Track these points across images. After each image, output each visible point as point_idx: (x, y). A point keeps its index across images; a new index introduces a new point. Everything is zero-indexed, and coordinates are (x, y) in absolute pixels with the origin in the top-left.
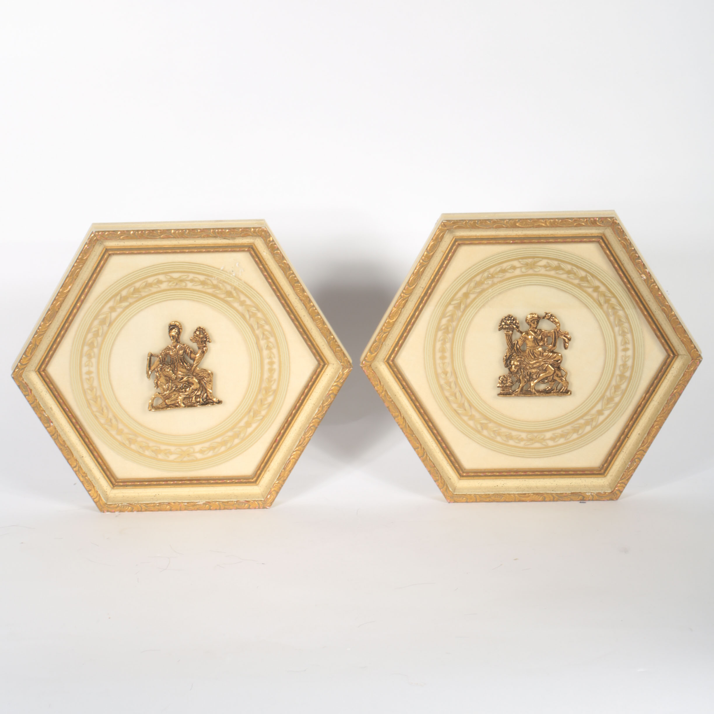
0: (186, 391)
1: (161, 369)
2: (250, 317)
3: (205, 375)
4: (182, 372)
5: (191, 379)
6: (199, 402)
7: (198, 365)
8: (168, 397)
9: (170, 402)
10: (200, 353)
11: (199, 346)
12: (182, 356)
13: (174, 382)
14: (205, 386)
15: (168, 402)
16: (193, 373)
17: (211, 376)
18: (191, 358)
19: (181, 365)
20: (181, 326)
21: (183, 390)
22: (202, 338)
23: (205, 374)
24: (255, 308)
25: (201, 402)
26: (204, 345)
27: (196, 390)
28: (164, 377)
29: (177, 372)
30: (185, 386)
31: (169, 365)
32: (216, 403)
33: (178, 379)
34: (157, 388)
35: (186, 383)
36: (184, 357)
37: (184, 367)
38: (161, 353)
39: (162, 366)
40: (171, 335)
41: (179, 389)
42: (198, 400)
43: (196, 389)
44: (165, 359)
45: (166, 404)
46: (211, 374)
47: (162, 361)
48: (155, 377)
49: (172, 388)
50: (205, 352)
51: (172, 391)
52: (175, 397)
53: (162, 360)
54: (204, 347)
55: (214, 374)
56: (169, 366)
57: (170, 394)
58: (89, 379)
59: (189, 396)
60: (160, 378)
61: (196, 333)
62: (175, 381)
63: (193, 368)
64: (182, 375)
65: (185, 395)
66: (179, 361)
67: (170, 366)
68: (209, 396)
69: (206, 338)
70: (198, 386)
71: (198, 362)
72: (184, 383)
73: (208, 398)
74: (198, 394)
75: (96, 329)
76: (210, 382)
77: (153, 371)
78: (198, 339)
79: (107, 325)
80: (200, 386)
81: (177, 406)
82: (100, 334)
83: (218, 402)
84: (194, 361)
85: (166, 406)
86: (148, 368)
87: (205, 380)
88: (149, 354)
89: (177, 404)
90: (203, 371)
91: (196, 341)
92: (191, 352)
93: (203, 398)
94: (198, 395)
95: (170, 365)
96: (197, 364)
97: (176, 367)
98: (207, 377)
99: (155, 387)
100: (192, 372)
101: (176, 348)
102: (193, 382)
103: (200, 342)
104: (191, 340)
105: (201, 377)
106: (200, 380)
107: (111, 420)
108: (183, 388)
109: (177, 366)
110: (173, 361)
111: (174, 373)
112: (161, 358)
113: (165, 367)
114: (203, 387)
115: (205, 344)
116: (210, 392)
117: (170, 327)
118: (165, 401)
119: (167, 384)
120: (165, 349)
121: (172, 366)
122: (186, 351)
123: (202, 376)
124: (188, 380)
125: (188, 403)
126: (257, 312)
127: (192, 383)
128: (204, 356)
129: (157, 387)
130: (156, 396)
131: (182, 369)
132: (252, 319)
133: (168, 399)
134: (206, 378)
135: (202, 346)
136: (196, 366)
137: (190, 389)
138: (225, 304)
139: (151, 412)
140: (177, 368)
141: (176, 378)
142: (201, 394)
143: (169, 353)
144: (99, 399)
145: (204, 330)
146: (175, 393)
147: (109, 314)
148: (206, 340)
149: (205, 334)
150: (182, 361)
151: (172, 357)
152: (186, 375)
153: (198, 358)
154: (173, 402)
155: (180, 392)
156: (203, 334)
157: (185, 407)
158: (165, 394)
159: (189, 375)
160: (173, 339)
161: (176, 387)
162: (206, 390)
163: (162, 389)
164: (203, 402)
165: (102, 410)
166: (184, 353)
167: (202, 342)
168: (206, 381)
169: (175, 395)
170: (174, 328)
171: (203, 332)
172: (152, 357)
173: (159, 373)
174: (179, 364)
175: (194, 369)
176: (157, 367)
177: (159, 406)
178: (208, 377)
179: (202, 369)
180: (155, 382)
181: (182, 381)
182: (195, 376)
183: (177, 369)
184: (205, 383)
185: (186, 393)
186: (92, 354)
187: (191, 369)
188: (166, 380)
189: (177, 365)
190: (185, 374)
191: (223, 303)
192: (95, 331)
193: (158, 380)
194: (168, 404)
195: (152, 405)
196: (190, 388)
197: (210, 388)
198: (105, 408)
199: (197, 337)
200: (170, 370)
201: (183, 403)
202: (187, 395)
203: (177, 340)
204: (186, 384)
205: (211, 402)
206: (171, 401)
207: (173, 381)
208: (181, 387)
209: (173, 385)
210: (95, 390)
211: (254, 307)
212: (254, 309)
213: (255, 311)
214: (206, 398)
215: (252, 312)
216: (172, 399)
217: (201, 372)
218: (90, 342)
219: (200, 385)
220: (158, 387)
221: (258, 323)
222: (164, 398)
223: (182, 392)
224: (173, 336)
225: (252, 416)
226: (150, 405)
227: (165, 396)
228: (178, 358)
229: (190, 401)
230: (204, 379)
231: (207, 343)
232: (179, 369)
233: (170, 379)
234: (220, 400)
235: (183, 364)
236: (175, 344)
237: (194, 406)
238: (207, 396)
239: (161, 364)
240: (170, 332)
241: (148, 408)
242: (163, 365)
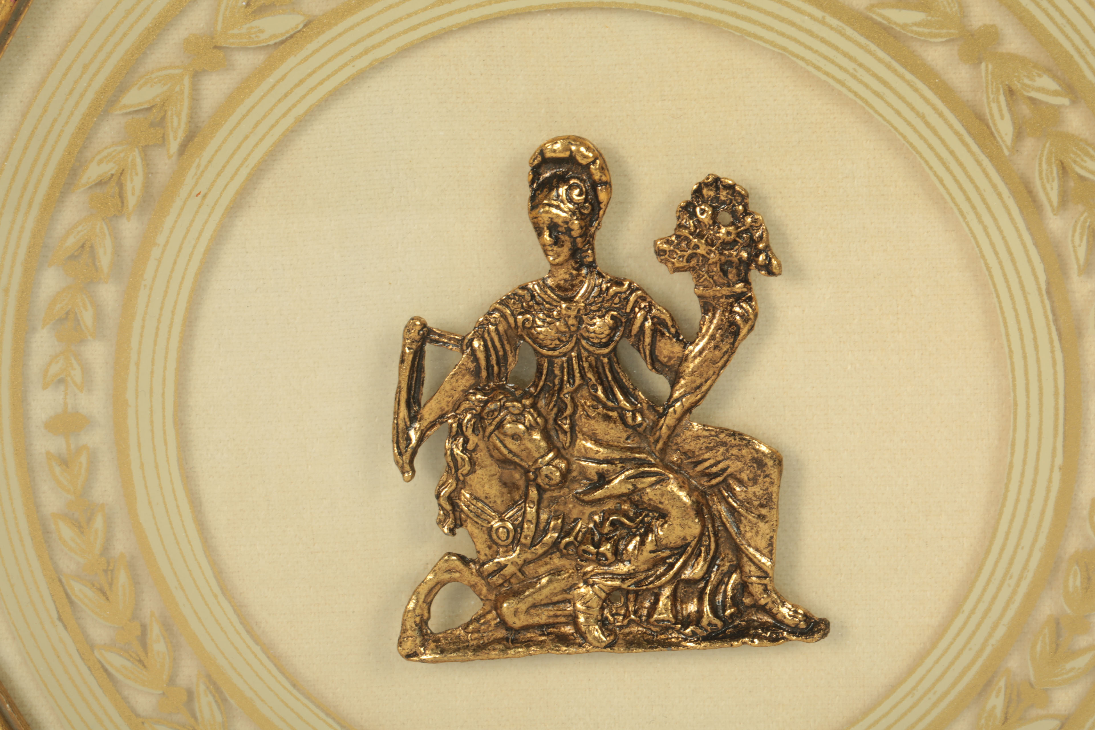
0: (618, 556)
1: (479, 418)
2: (1019, 135)
3: (734, 466)
4: (598, 442)
5: (652, 485)
6: (698, 618)
7: (695, 404)
8: (516, 587)
9: (527, 612)
10: (713, 337)
11: (710, 293)
12: (606, 345)
13: (554, 500)
14: (733, 530)
15: (516, 613)
16: (663, 451)
17: (774, 473)
18: (654, 361)
19: (597, 399)
20: (603, 169)
21: (606, 548)
22: (727, 245)
23: (738, 458)
24: (1055, 77)
25: (705, 622)
26: (739, 287)
27: (679, 550)
28: (494, 469)
29: (573, 442)
30: (613, 523)
31: (526, 395)
32: (795, 631)
33: (574, 480)
34: (452, 531)
35: (625, 507)
36: (614, 349)
37: (614, 414)
38: (481, 325)
39: (486, 402)
40: (545, 218)
41: (581, 543)
42: (692, 607)
43: (679, 543)
44: (502, 361)
45: (503, 623)
46: (770, 463)
47: (484, 374)
48: (443, 463)
49: (541, 531)
50: (744, 331)
51: (539, 549)
52: (557, 586)
53: (489, 367)
54: (738, 298)
55: (785, 463)
56: (527, 402)
57: (530, 570)
58: (65, 462)
59: (638, 584)
60: (472, 471)
61: (693, 215)
62: (555, 494)
63: (669, 420)
64: (599, 462)
65: (614, 576)
66: (583, 376)
67: (534, 406)
68: (756, 589)
69: (752, 244)
70: (694, 528)
71: (699, 387)
72: (610, 505)
73: (747, 601)
74: (687, 574)
75: (108, 168)
76: (764, 511)
77: (432, 425)
78: (702, 250)
79: (174, 146)
80: (704, 527)
81: (564, 640)
82: (132, 200)
83: (803, 625)
84: (673, 384)
85: (501, 633)
86: (403, 412)
87: (734, 496)
88: (408, 329)
89: (569, 629)
90: (724, 444)
91: (693, 262)
92: (659, 324)
93: (720, 598)
94: (690, 582)
95: (536, 398)
96: (692, 399)
97: (569, 412)
98: (744, 476)
99: (441, 523)
100: (660, 445)
101: (570, 300)
102: (666, 505)
103: (716, 269)
104: (659, 252)
105: (716, 475)
106: (704, 494)
107: (190, 695)
108: (606, 538)
109: (575, 407)
110: (551, 372)
111: (551, 446)
112: (481, 356)
113: (503, 407)
114: (722, 534)
115: (746, 282)
116: (759, 568)
117: (536, 171)
118: (497, 607)
119: (508, 509)
120: (502, 302)
121: (542, 403)
122: (630, 320)
123: (714, 470)
124: (635, 490)
125: (631, 621)
126: (1065, 101)
127: (656, 509)
128: (732, 350)
129: (450, 521)
130: (447, 576)
131: (600, 427)
132: (1029, 144)
133: (516, 594)
134: (741, 482)
135: (725, 291)
136: (688, 410)
137: (642, 543)
138: (873, 47)
139: (412, 664)
140: (572, 416)
141: (565, 475)
142: (705, 577)
143: (529, 329)
144: (122, 578)
145: (744, 198)
146: (557, 561)
147: (187, 81)
148: (753, 258)
149: (749, 220)
150: (601, 380)
151: (545, 352)
152: (622, 460)
153: (698, 360)
154: (543, 617)
155: (583, 557)
156: (736, 219)
157: (610, 646)
158: (501, 567)
159: (642, 463)
160: (557, 242)
161: (565, 531)
162: (738, 550)
163: (481, 537)
164: (719, 623)
165: (143, 639)
166: (614, 329)
167: (725, 273)
168: (741, 503)
169: (555, 572)
170: (562, 179)
171: (734, 213)
172: (428, 347)
173: (466, 441)
174: (585, 392)
175: (673, 430)
176: (456, 406)
177: (461, 632)
178: (754, 481)
179: (722, 430)
180: (445, 491)
181: (598, 494)
182: (677, 469)
183: (572, 427)
184: (732, 510)
185: (623, 568)
186: (87, 317)
187: (655, 426)
188: (509, 486)
189: (572, 399)
190: (616, 455)
191: (863, 40)
192: (100, 183)
193: (461, 483)
194: (517, 622)
195: (422, 625)
196: (643, 537)
197: (762, 544)
198: (155, 631)
199: (700, 236)
200: (530, 429)
201: (603, 623)
202: (624, 577)
203: (575, 252)
204: (626, 515)
205: (765, 627)
206: (534, 606)
207: (547, 495)
208: (590, 531)
209: (544, 516)
210: (99, 523)
211: (1049, 71)
212: (1046, 82)
213: (1056, 93)
214: (736, 601)
215: (1033, 100)
216: (541, 597)
217: (709, 449)
218: (71, 241)
219: (703, 521)
220: (458, 523)
221: (1064, 169)
222: (491, 587)
223: (599, 559)
224: (553, 227)
225: (999, 713)
226: (410, 624)
227: (497, 580)
228: (579, 358)
229: (645, 612)
230: (731, 490)
231: (756, 276)
232: (584, 424)
233: (528, 482)
234: (818, 615)
235: (608, 392)
236: (562, 275)
237: (667, 645)
238: (743, 587)
239: (477, 389)
240: (535, 203)
241: (400, 644)
242: (491, 395)
